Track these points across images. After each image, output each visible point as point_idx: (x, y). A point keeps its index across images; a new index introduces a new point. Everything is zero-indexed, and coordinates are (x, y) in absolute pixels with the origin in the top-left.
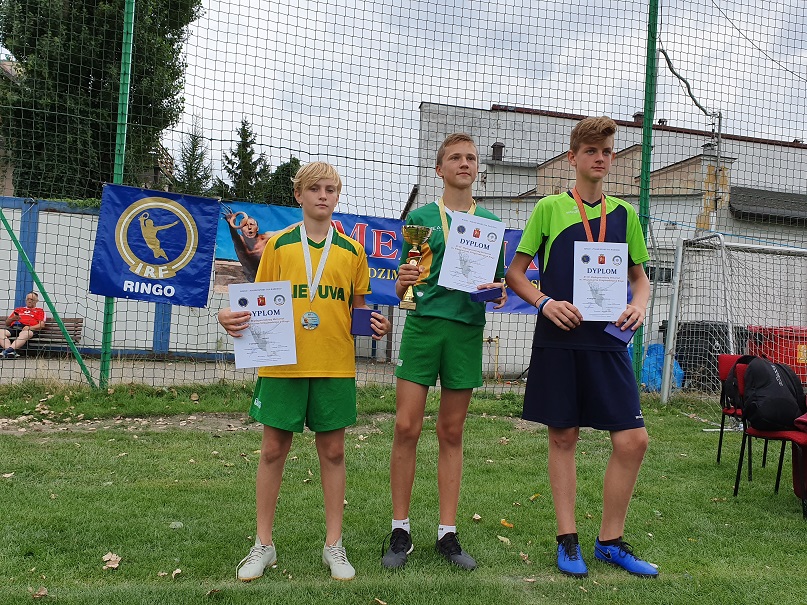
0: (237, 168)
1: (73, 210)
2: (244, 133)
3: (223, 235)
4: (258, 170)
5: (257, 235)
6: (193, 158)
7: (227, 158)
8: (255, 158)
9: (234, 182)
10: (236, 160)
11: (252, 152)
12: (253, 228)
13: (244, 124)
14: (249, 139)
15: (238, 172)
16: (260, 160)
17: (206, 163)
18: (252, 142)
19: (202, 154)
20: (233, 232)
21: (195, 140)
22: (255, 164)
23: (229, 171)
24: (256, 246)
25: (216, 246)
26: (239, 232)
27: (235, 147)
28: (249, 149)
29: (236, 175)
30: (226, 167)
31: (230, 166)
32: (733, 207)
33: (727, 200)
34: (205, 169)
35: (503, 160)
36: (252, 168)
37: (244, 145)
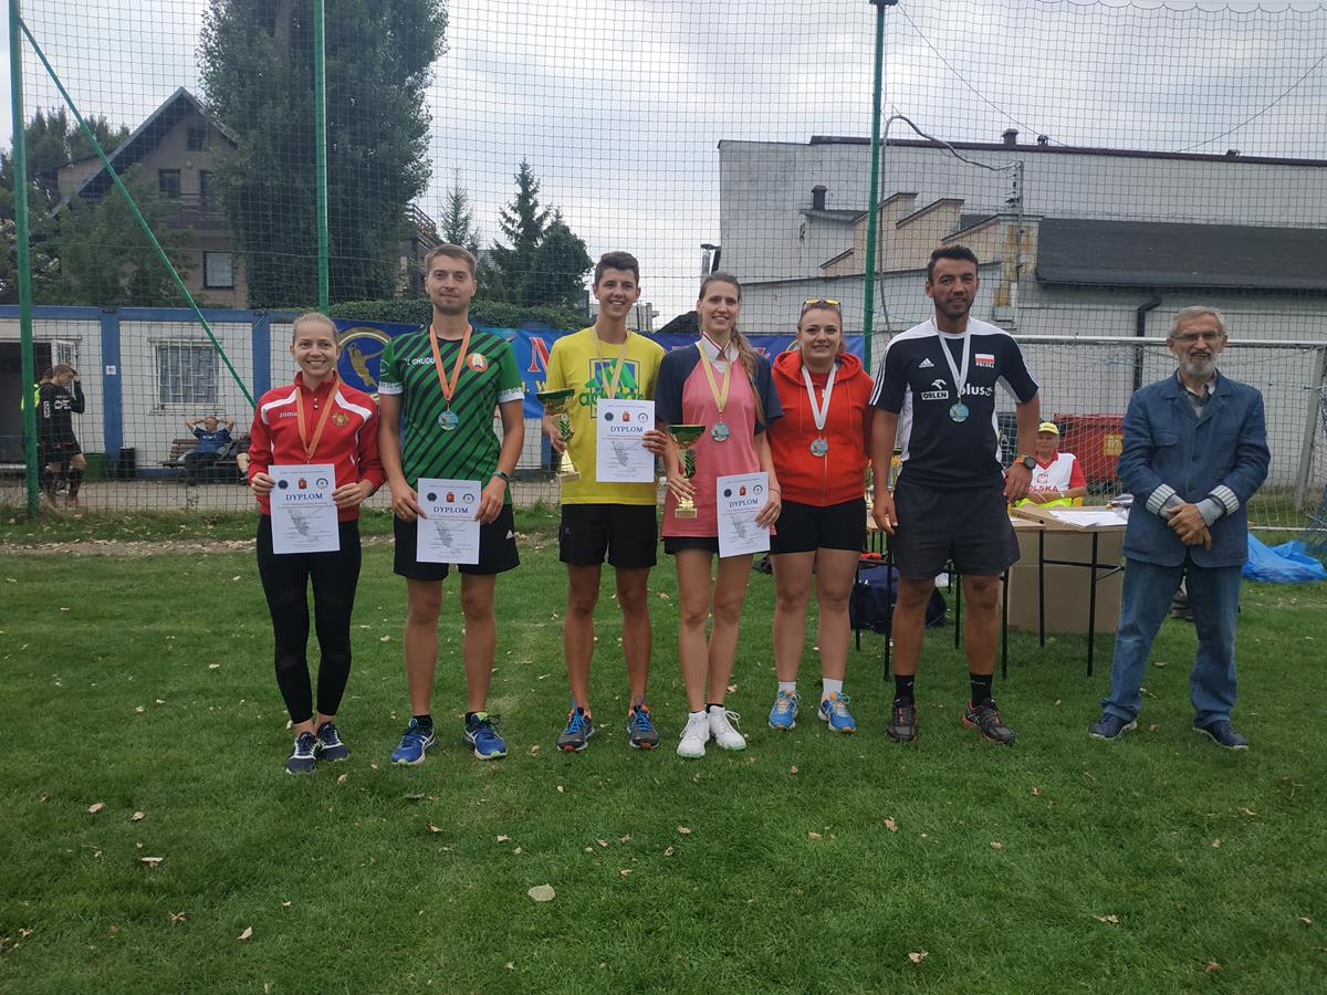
0: (519, 227)
2: (525, 181)
4: (544, 228)
6: (457, 224)
8: (539, 212)
9: (515, 245)
10: (517, 217)
11: (536, 204)
13: (524, 167)
14: (533, 186)
15: (520, 231)
16: (546, 214)
18: (535, 191)
19: (466, 219)
21: (458, 202)
23: (508, 231)
27: (514, 201)
28: (532, 202)
29: (518, 235)
30: (505, 227)
31: (509, 226)
32: (1040, 274)
33: (1031, 267)
34: (472, 237)
35: (827, 207)
36: (537, 225)
37: (526, 196)
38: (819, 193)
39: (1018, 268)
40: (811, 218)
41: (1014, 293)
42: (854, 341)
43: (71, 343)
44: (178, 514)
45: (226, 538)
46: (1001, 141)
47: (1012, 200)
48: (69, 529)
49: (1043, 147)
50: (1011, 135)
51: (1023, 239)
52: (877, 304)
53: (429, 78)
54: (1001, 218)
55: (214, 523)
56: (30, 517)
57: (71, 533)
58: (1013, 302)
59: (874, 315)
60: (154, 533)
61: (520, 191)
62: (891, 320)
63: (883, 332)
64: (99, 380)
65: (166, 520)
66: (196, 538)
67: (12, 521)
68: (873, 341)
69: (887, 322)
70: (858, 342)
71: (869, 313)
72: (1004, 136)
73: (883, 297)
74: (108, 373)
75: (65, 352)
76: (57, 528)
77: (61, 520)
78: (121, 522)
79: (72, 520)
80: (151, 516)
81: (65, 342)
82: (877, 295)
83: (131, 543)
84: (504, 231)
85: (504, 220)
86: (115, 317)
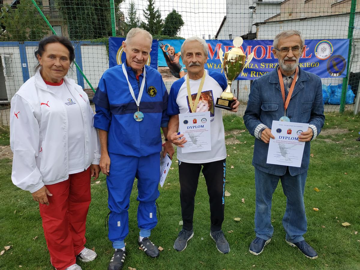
0: (149, 15)
1: (93, 44)
2: (150, 0)
3: (161, 55)
4: (156, 15)
5: (175, 54)
6: (132, 13)
8: (155, 10)
9: (148, 21)
10: (148, 12)
11: (154, 8)
12: (173, 51)
14: (152, 2)
15: (149, 17)
16: (157, 11)
17: (137, 16)
18: (153, 4)
19: (135, 12)
20: (165, 54)
21: (132, 6)
22: (155, 13)
23: (146, 17)
24: (175, 59)
25: (158, 61)
26: (167, 53)
27: (147, 8)
28: (152, 7)
30: (145, 15)
31: (146, 15)
34: (137, 18)
35: (263, 1)
36: (154, 15)
37: (151, 5)
40: (258, 4)
42: (345, 41)
43: (8, 56)
59: (354, 30)
61: (149, 3)
64: (20, 70)
70: (347, 42)
74: (24, 66)
75: (7, 59)
81: (6, 55)
84: (144, 17)
85: (144, 13)
86: (24, 45)
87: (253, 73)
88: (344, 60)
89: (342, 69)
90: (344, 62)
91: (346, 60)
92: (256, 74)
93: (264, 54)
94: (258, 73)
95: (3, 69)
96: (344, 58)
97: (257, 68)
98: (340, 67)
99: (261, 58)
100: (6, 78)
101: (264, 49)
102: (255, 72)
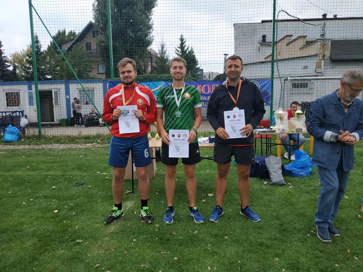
0: (180, 53)
2: (182, 40)
4: (187, 52)
6: (163, 52)
7: (177, 50)
8: (185, 48)
10: (180, 50)
11: (185, 46)
13: (182, 36)
14: (184, 41)
16: (188, 48)
17: (166, 54)
18: (185, 42)
19: (165, 51)
21: (163, 47)
22: (186, 50)
23: (177, 54)
27: (179, 46)
28: (184, 45)
29: (180, 55)
31: (178, 52)
32: (331, 57)
33: (329, 55)
34: (167, 56)
35: (266, 41)
36: (185, 52)
37: (182, 44)
38: (264, 37)
39: (324, 56)
40: (262, 44)
41: (323, 64)
42: (268, 81)
43: (57, 90)
44: (76, 136)
45: (86, 143)
46: (321, 17)
47: (322, 35)
48: (48, 141)
49: (335, 18)
50: (325, 15)
51: (325, 47)
52: (275, 69)
53: (152, 13)
54: (318, 40)
55: (85, 139)
56: (39, 137)
57: (48, 142)
58: (323, 67)
59: (274, 73)
60: (69, 142)
62: (280, 74)
63: (277, 78)
64: (65, 100)
65: (73, 138)
66: (79, 143)
67: (35, 138)
68: (274, 81)
69: (279, 75)
70: (269, 81)
71: (273, 72)
72: (323, 16)
73: (277, 67)
74: (67, 97)
75: (56, 93)
76: (45, 140)
77: (47, 138)
78: (61, 139)
79: (49, 138)
80: (69, 137)
81: (56, 90)
82: (275, 66)
83: (62, 145)
84: (176, 54)
85: (176, 51)
86: (68, 83)
87: (203, 103)
88: (268, 93)
89: (267, 100)
90: (268, 95)
91: (270, 94)
92: (205, 104)
93: (210, 91)
94: (206, 103)
95: (53, 100)
96: (269, 92)
97: (205, 99)
98: (266, 98)
99: (208, 93)
100: (54, 106)
101: (209, 87)
102: (204, 103)
